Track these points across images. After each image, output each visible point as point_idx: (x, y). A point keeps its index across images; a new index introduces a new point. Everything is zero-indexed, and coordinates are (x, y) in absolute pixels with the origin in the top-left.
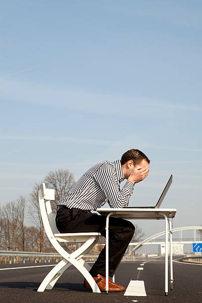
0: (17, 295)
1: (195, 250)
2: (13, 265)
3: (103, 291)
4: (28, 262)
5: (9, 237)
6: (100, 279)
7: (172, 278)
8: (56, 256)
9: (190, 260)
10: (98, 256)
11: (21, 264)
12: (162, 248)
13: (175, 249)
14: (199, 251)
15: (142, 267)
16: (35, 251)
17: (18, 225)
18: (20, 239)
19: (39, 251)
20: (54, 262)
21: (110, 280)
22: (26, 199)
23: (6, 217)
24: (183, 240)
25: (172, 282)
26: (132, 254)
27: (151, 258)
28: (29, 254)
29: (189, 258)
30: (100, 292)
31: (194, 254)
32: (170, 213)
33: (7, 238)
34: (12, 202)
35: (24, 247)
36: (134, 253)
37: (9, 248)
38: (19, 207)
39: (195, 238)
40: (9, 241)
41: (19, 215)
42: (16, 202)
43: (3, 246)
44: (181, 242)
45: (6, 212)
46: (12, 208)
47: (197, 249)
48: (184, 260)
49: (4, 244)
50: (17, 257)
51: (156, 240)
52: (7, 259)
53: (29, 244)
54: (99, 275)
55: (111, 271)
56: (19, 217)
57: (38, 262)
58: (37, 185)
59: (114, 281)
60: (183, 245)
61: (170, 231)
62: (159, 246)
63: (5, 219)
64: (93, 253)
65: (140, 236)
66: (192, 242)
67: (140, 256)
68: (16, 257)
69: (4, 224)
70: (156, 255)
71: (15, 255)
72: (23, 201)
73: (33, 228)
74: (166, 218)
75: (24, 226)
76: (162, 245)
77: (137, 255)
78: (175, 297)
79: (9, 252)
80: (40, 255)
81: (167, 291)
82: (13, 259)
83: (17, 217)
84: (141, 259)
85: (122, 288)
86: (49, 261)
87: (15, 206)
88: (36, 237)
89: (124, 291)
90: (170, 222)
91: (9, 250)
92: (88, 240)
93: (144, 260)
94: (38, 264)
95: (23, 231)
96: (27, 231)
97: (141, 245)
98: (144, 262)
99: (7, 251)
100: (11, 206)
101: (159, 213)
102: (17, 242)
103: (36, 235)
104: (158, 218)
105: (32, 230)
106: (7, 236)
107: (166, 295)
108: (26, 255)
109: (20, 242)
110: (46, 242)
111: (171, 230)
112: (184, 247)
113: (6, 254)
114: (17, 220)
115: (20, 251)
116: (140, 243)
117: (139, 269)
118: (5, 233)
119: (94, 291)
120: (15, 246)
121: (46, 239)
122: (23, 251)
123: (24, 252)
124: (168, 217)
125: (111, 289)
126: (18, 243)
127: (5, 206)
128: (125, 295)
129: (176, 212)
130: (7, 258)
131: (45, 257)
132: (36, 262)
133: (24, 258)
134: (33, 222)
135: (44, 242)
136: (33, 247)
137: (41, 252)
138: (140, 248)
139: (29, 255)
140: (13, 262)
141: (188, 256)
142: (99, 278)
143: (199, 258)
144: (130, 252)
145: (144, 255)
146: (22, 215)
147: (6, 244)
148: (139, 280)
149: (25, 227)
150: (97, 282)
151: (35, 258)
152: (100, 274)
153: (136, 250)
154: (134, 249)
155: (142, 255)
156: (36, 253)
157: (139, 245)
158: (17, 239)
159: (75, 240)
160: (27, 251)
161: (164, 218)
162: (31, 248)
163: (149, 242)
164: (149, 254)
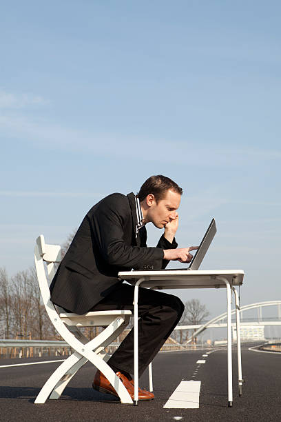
2: (24, 359)
7: (240, 378)
9: (273, 348)
11: (36, 358)
12: (234, 332)
13: (253, 333)
15: (205, 358)
17: (33, 302)
18: (36, 324)
23: (16, 292)
24: (264, 320)
25: (241, 384)
26: (193, 341)
27: (219, 346)
28: (47, 343)
29: (273, 344)
30: (131, 402)
32: (235, 277)
33: (19, 322)
34: (23, 272)
35: (41, 333)
36: (195, 340)
38: (33, 279)
39: (280, 316)
41: (34, 289)
42: (30, 272)
43: (13, 333)
44: (261, 323)
45: (15, 285)
46: (24, 279)
48: (265, 348)
49: (15, 331)
50: (32, 349)
52: (16, 352)
53: (49, 329)
56: (34, 292)
60: (263, 327)
61: (237, 306)
63: (14, 296)
65: (204, 316)
67: (204, 343)
68: (29, 347)
69: (13, 303)
71: (27, 345)
74: (229, 286)
75: (41, 304)
76: (233, 328)
77: (200, 342)
79: (19, 341)
80: (62, 345)
81: (230, 399)
82: (25, 351)
83: (32, 292)
84: (205, 347)
85: (151, 395)
87: (28, 277)
90: (235, 291)
93: (209, 349)
95: (40, 312)
97: (205, 328)
98: (208, 351)
99: (17, 340)
100: (22, 277)
102: (32, 327)
104: (217, 286)
107: (229, 406)
108: (43, 345)
109: (37, 328)
111: (238, 304)
112: (264, 329)
113: (15, 343)
114: (31, 296)
115: (36, 339)
116: (204, 326)
117: (199, 362)
118: (16, 314)
122: (41, 339)
123: (41, 341)
124: (231, 284)
126: (34, 329)
127: (13, 277)
128: (165, 407)
129: (243, 274)
132: (56, 354)
133: (40, 349)
138: (203, 332)
139: (46, 345)
140: (25, 355)
141: (271, 342)
144: (190, 338)
145: (209, 342)
146: (37, 290)
147: (17, 330)
148: (195, 380)
151: (56, 349)
153: (197, 335)
154: (195, 334)
155: (206, 342)
156: (58, 341)
157: (202, 328)
158: (32, 322)
159: (92, 323)
160: (46, 339)
161: (225, 286)
162: (52, 335)
163: (217, 323)
164: (217, 340)
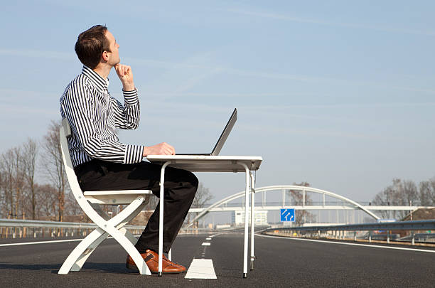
0: (29, 279)
1: (283, 219)
2: (18, 240)
3: (154, 272)
4: (41, 236)
5: (11, 198)
6: (151, 256)
7: (252, 255)
8: (83, 227)
9: (276, 233)
10: (144, 228)
11: (30, 238)
12: (237, 216)
13: (256, 217)
14: (289, 220)
15: (209, 241)
16: (51, 220)
17: (26, 181)
18: (28, 203)
19: (58, 218)
20: (80, 235)
21: (165, 258)
22: (38, 145)
23: (6, 169)
24: (268, 204)
25: (252, 259)
26: (194, 224)
27: (221, 230)
28: (42, 223)
29: (275, 229)
30: (150, 274)
31: (282, 223)
32: (253, 163)
33: (9, 201)
34: (15, 148)
35: (34, 214)
36: (196, 223)
37: (12, 215)
38: (26, 156)
39: (284, 201)
40: (12, 206)
41: (27, 167)
42: (23, 148)
44: (265, 208)
45: (7, 162)
46: (15, 155)
47: (286, 217)
48: (267, 233)
49: (4, 210)
50: (24, 228)
51: (229, 205)
52: (9, 232)
53: (42, 210)
54: (148, 251)
55: (166, 244)
56: (27, 170)
57: (55, 235)
58: (53, 122)
59: (170, 259)
60: (266, 212)
61: (252, 189)
62: (233, 213)
63: (5, 173)
64: (136, 223)
65: (207, 199)
66: (279, 208)
67: (206, 227)
68: (22, 228)
69: (4, 180)
70: (229, 226)
71: (22, 225)
72: (32, 148)
73: (48, 186)
74: (247, 170)
75: (35, 183)
76: (236, 212)
77: (201, 226)
78: (256, 280)
79: (12, 220)
80: (59, 226)
81: (245, 271)
82: (18, 232)
83: (24, 170)
84: (207, 231)
85: (182, 269)
86: (72, 235)
87: (21, 154)
88: (52, 200)
89: (185, 272)
90: (252, 175)
91: (12, 218)
92: (134, 201)
93: (211, 233)
94: (56, 237)
95: (33, 191)
96: (39, 191)
97: (207, 212)
98: (211, 235)
99: (9, 220)
100: (14, 154)
101: (238, 163)
102: (23, 207)
103: (53, 196)
104: (235, 170)
105: (47, 190)
106: (9, 197)
107: (244, 277)
108: (38, 225)
109: (28, 207)
110: (68, 206)
111: (253, 187)
112: (268, 214)
113: (7, 224)
114: (24, 175)
115: (28, 219)
116: (206, 210)
117: (204, 244)
118: (6, 193)
119: (141, 273)
120: (20, 212)
121: (67, 203)
122: (34, 219)
123: (34, 221)
124: (250, 169)
125: (166, 270)
126: (26, 209)
127: (5, 153)
128: (186, 277)
129: (261, 161)
130: (9, 229)
131: (67, 229)
132: (52, 235)
133: (34, 230)
134: (49, 177)
135: (65, 207)
136: (48, 214)
137: (60, 221)
138: (206, 216)
139: (41, 225)
140: (18, 235)
141: (273, 227)
142: (148, 254)
143: (289, 229)
144: (191, 221)
145: (211, 226)
146: (31, 168)
147: (7, 210)
148: (206, 258)
149: (36, 186)
150: (146, 260)
151: (51, 230)
152: (151, 250)
153: (199, 218)
154: (197, 217)
155: (208, 225)
156: (53, 222)
157: (204, 212)
158: (24, 202)
159: (114, 201)
160: (39, 220)
161: (244, 170)
162: (46, 216)
163: (219, 207)
164: (219, 225)
